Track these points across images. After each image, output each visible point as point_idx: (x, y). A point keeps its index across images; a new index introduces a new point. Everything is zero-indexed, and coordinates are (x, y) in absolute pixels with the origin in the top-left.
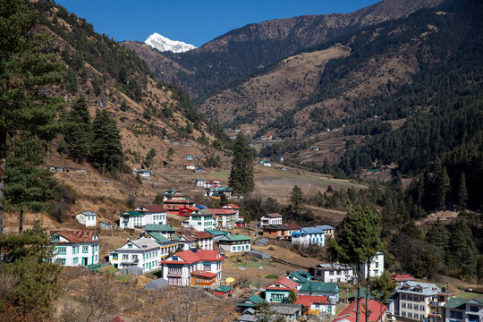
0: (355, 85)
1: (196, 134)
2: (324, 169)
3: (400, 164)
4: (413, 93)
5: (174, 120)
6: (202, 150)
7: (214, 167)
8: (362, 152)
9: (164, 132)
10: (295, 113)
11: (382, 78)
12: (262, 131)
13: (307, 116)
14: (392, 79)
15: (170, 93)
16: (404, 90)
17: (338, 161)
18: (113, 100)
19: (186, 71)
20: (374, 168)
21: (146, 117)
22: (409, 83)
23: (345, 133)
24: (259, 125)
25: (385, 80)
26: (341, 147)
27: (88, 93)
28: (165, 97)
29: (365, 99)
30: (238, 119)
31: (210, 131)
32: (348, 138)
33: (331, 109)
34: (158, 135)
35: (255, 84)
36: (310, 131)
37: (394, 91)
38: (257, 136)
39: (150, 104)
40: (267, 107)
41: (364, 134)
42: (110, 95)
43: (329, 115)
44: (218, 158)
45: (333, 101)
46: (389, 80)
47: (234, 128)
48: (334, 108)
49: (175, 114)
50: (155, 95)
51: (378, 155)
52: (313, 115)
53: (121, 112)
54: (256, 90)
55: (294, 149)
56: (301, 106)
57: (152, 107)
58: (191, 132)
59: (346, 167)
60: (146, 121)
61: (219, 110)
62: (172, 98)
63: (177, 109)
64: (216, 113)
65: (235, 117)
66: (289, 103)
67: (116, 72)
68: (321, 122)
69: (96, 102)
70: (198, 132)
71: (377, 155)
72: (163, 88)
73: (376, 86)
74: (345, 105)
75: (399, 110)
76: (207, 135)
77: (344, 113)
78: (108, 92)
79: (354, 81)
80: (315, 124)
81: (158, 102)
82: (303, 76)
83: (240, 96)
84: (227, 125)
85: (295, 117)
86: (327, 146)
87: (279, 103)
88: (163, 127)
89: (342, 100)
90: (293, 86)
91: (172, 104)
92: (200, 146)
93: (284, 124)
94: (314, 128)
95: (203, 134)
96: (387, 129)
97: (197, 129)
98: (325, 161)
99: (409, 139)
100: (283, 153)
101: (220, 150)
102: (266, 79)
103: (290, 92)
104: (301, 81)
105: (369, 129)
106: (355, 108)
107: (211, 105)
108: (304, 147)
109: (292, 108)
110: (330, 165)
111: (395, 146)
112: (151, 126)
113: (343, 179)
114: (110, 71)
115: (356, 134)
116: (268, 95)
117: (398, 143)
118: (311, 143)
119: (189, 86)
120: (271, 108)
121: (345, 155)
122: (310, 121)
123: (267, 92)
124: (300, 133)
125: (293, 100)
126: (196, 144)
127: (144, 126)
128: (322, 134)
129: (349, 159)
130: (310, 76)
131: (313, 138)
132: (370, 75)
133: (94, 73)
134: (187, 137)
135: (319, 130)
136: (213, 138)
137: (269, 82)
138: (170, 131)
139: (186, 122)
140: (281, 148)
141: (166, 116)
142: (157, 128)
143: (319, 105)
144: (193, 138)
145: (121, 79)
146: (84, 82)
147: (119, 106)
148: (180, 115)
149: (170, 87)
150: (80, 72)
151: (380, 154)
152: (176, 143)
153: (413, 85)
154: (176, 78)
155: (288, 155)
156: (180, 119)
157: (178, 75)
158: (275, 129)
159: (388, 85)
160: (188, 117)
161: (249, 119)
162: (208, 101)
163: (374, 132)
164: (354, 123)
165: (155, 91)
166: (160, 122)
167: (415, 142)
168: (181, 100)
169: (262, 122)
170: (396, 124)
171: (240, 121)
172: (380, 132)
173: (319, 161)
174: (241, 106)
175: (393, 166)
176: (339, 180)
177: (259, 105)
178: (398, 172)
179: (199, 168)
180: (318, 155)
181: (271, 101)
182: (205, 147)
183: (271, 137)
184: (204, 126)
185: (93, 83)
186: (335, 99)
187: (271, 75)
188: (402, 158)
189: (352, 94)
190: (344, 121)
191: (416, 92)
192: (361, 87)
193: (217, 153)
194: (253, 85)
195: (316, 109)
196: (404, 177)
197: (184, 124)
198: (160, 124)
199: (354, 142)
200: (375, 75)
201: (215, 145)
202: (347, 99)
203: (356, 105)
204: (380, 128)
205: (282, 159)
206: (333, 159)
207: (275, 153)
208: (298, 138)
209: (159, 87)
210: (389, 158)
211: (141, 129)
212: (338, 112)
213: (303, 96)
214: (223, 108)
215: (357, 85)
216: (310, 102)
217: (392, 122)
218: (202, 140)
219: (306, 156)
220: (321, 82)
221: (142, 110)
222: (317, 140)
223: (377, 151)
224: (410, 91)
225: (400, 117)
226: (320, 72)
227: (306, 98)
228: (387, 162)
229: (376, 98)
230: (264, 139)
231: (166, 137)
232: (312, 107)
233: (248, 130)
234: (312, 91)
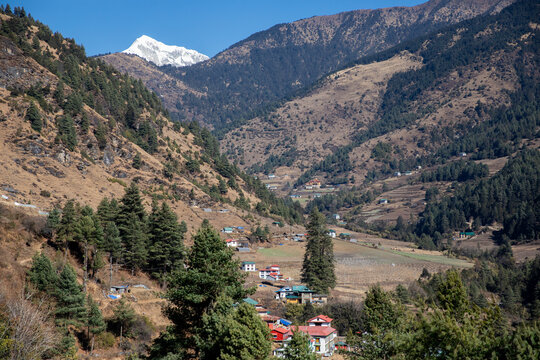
0: (431, 110)
1: (232, 194)
2: (398, 232)
3: (507, 224)
4: (514, 119)
5: (202, 177)
6: (244, 219)
7: (262, 241)
8: (450, 207)
9: (192, 196)
10: (351, 150)
11: (468, 99)
12: (306, 176)
13: (368, 155)
14: (483, 100)
15: (191, 136)
16: (499, 115)
17: (416, 219)
18: (123, 154)
19: (194, 92)
20: (468, 231)
21: (167, 175)
22: (507, 105)
23: (423, 179)
24: (302, 167)
25: (473, 102)
26: (418, 198)
27: (90, 146)
28: (183, 144)
29: (447, 128)
30: (272, 159)
31: (249, 188)
32: (428, 185)
33: (401, 144)
34: (184, 200)
35: (293, 111)
36: (372, 176)
37: (486, 117)
38: (300, 184)
39: (170, 156)
40: (311, 141)
41: (450, 180)
42: (119, 147)
43: (398, 151)
44: (266, 229)
45: (402, 133)
46: (479, 102)
47: (266, 173)
48: (404, 142)
49: (202, 168)
50: (174, 143)
51: (473, 212)
52: (375, 153)
53: (133, 170)
54: (295, 119)
55: (354, 203)
56: (358, 140)
57: (172, 160)
58: (225, 192)
59: (426, 230)
60: (167, 180)
61: (245, 148)
62: (195, 143)
63: (204, 160)
64: (241, 151)
65: (267, 157)
66: (340, 135)
67: (121, 112)
68: (387, 164)
69: (101, 158)
70: (234, 192)
71: (471, 211)
72: (182, 129)
73: (461, 111)
74: (419, 137)
75: (496, 145)
76: (246, 194)
77: (418, 149)
78: (115, 143)
79: (430, 103)
80: (380, 164)
81: (179, 151)
82: (358, 98)
83: (273, 127)
85: (351, 156)
86: (399, 198)
87: (327, 137)
88: (190, 188)
89: (414, 132)
90: (345, 112)
91: (196, 153)
92: (240, 213)
93: (336, 166)
94: (378, 171)
95: (241, 195)
96: (482, 172)
97: (233, 187)
98: (399, 220)
99: (517, 190)
100: (338, 208)
101: (266, 216)
102: (307, 103)
103: (341, 121)
104: (357, 105)
105: (457, 173)
106: (433, 141)
107: (233, 141)
108: (367, 200)
109: (345, 143)
110: (406, 225)
111: (497, 199)
112: (174, 188)
113: (431, 250)
114: (112, 111)
115: (438, 180)
116: (311, 125)
117: (502, 195)
118: (377, 193)
120: (317, 143)
121: (426, 211)
122: (372, 161)
123: (310, 121)
124: (359, 178)
125: (347, 131)
126: (234, 209)
127: (165, 187)
128: (390, 179)
129: (433, 217)
130: (368, 98)
131: (378, 185)
132: (452, 95)
133: (96, 119)
134: (221, 200)
135: (386, 173)
136: (254, 200)
137: (311, 107)
138: (199, 193)
139: (219, 178)
140: (335, 201)
141: (192, 171)
142: (182, 191)
143: (383, 139)
144: (229, 201)
145: (130, 121)
146: (84, 131)
147: (130, 161)
148: (209, 169)
149: (190, 128)
150: (79, 118)
151: (477, 210)
152: (208, 210)
153: (513, 107)
154: (182, 103)
155: (346, 212)
156: (210, 175)
157: (184, 98)
158: (325, 174)
159: (477, 109)
160: (219, 170)
161: (287, 160)
163: (464, 176)
164: (433, 163)
165: (173, 135)
166: (187, 182)
167: (525, 193)
168: (206, 145)
169: (306, 163)
170: (494, 165)
171: (274, 163)
172: (472, 177)
173: (391, 220)
174: (275, 141)
175: (496, 227)
176: (428, 252)
177: (300, 140)
178: (505, 237)
179: (243, 245)
180: (388, 210)
181: (316, 133)
182: (246, 213)
183: (319, 185)
184: (241, 182)
185: (95, 132)
186: (405, 130)
187: (315, 97)
188: (508, 216)
189: (428, 122)
190: (419, 160)
191: (518, 118)
192: (441, 113)
193: (264, 223)
194: (290, 112)
195: (380, 144)
196: (513, 244)
197: (216, 182)
198: (186, 184)
199: (436, 192)
200: (458, 95)
201: (258, 208)
202: (422, 130)
203: (434, 137)
204: (471, 172)
205: (338, 217)
206: (410, 217)
207: (328, 208)
208: (357, 185)
209: (176, 129)
210: (490, 215)
211: (161, 193)
212: (411, 148)
213: (360, 125)
214: (249, 145)
215: (435, 111)
216: (371, 134)
217: (488, 162)
218: (241, 203)
219: (371, 213)
220: (383, 106)
221: (161, 167)
222: (385, 189)
223: (472, 206)
224: (510, 118)
225: (499, 154)
226: (381, 92)
227: (364, 128)
228: (487, 221)
229: (461, 127)
230: (309, 187)
231: (194, 202)
232: (374, 142)
233: (286, 175)
234: (372, 118)
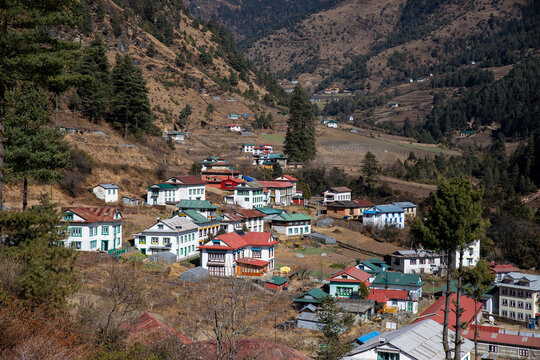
0: (446, 22)
1: (243, 86)
2: (405, 131)
3: (504, 124)
4: (523, 31)
5: (214, 69)
6: (250, 107)
7: (265, 128)
8: (454, 109)
9: (202, 84)
10: (368, 58)
11: (482, 12)
12: (326, 82)
13: (384, 63)
14: (496, 14)
15: (209, 33)
16: (511, 27)
17: (422, 120)
18: (138, 44)
19: (229, 5)
20: (469, 130)
21: (179, 65)
22: (518, 18)
23: (433, 85)
24: (323, 74)
25: (486, 15)
26: (427, 102)
27: (105, 34)
28: (203, 39)
29: (460, 40)
30: (296, 66)
31: (260, 82)
32: (437, 91)
33: (415, 54)
34: (194, 88)
35: (318, 22)
36: (387, 83)
37: (498, 29)
38: (320, 89)
39: (185, 48)
40: (334, 52)
41: (457, 86)
42: (134, 37)
43: (413, 61)
44: (270, 116)
45: (418, 43)
46: (491, 15)
47: (290, 79)
48: (418, 52)
49: (215, 61)
50: (190, 37)
51: (474, 112)
52: (391, 62)
53: (147, 58)
54: (319, 30)
55: (367, 106)
56: (376, 50)
57: (187, 52)
58: (235, 84)
59: (434, 128)
60: (179, 69)
61: (271, 56)
62: (212, 40)
63: (217, 55)
64: (268, 59)
65: (292, 64)
66: (360, 45)
67: (141, 6)
68: (402, 70)
69: (116, 46)
70: (245, 84)
71: (473, 112)
72: (201, 27)
73: (474, 24)
74: (433, 48)
75: (503, 54)
76: (256, 87)
77: (431, 59)
78: (130, 32)
79: (446, 16)
80: (395, 73)
81: (194, 45)
82: (379, 11)
83: (298, 37)
84: (281, 76)
85: (368, 64)
86: (409, 101)
87: (348, 47)
88: (200, 77)
89: (429, 42)
90: (366, 24)
91: (212, 48)
92: (247, 102)
93: (354, 74)
94: (393, 78)
95: (252, 87)
96: (488, 79)
97: (244, 80)
98: (406, 121)
99: (517, 92)
100: (352, 111)
101: (273, 106)
102: (331, 15)
103: (362, 32)
104: (377, 18)
105: (465, 78)
106: (446, 51)
107: (261, 49)
108: (379, 103)
109: (364, 53)
110: (413, 125)
111: (497, 101)
112: (185, 76)
113: (429, 143)
114: (132, 5)
115: (447, 85)
116: (334, 35)
117: (502, 97)
118: (389, 97)
119: (233, 24)
120: (338, 52)
121: (433, 113)
122: (388, 69)
123: (334, 32)
124: (375, 85)
125: (367, 42)
126: (243, 99)
127: (177, 76)
128: (403, 85)
129: (437, 118)
130: (388, 11)
131: (391, 90)
132: (467, 9)
133: (112, 8)
134: (231, 90)
135: (399, 80)
136: (263, 92)
137: (335, 19)
138: (209, 82)
139: (230, 71)
140: (350, 104)
141: (205, 63)
142: (193, 79)
143: (399, 49)
144: (238, 92)
145: (148, 15)
146: (100, 19)
147: (145, 50)
148: (223, 63)
149: (209, 27)
150: (95, 6)
151: (477, 111)
152: (218, 98)
153: (523, 20)
154: (217, 14)
155: (359, 113)
156: (221, 67)
157: (219, 10)
158: (343, 81)
159: (490, 22)
160: (231, 64)
161: (310, 67)
162: (257, 44)
163: (471, 83)
164: (444, 71)
165: (190, 31)
166: (197, 71)
167: (524, 95)
168: (223, 42)
169: (327, 71)
170: (499, 72)
171: (299, 69)
172: (478, 83)
173: (399, 121)
174: (299, 50)
175: (494, 126)
176: (425, 145)
177: (323, 50)
178: (501, 135)
179: (246, 129)
180: (398, 113)
181: (338, 44)
182: (253, 103)
183: (338, 90)
184: (252, 76)
185: (111, 21)
186: (420, 41)
187: (339, 9)
188: (506, 116)
189: (443, 33)
190: (432, 69)
191: (527, 29)
192: (455, 25)
193: (269, 111)
194: (314, 23)
195: (396, 53)
196: (508, 141)
197: (227, 74)
198: (197, 73)
199: (444, 97)
200: (473, 8)
201: (266, 99)
202: (436, 41)
203: (447, 49)
204: (477, 78)
205: (351, 119)
206: (417, 118)
207: (342, 110)
208: (371, 91)
209: (195, 26)
210: (490, 116)
211: (173, 80)
212: (425, 58)
213: (380, 36)
214: (276, 53)
215: (449, 22)
216: (388, 45)
217: (495, 70)
218: (250, 94)
219: (382, 115)
220: (402, 19)
221: (173, 56)
222: (397, 94)
223: (474, 107)
224: (519, 29)
225: (505, 63)
226: (401, 6)
227: (383, 40)
228: (486, 122)
229: (473, 38)
230: (328, 92)
231: (204, 91)
232: (390, 51)
233: (308, 81)
234: (391, 30)
